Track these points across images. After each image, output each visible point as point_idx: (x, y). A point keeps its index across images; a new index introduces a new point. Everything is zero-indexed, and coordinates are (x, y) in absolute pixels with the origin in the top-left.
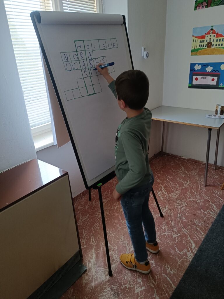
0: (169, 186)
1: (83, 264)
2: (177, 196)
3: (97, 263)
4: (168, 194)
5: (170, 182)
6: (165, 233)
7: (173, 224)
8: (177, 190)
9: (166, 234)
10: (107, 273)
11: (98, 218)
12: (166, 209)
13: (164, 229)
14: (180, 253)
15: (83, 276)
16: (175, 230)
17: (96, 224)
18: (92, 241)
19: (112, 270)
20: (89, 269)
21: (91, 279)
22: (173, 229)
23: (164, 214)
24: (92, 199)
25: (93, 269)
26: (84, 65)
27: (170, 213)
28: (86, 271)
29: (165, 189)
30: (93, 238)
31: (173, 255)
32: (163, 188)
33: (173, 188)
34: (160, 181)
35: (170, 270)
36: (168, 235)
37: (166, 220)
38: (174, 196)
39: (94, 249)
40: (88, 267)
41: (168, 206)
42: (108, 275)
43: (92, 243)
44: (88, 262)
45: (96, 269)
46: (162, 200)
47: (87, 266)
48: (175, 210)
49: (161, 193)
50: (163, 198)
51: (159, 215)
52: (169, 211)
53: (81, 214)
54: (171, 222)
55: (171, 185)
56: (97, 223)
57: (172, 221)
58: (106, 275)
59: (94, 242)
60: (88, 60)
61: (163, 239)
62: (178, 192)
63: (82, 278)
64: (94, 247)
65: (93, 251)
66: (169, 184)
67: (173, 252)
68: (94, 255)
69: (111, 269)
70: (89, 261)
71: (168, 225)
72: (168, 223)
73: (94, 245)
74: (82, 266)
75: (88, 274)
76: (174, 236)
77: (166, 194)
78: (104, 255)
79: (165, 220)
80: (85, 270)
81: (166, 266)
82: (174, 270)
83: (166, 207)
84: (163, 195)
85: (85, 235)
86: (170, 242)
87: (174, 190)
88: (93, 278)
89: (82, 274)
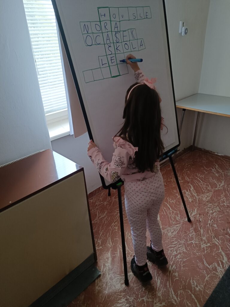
0: (199, 186)
1: (98, 267)
2: (208, 198)
3: (112, 269)
4: (198, 195)
5: (201, 182)
6: (192, 241)
7: (202, 230)
8: (209, 191)
9: (193, 243)
10: (123, 281)
11: (116, 217)
12: (195, 213)
13: (191, 236)
14: (209, 267)
15: (96, 281)
16: (204, 238)
17: (114, 223)
18: (109, 243)
19: (129, 279)
20: (104, 274)
21: (104, 285)
22: (202, 237)
23: (192, 219)
24: (111, 194)
25: (108, 275)
26: (108, 38)
27: (199, 219)
28: (100, 276)
29: (194, 189)
30: (110, 239)
31: (200, 269)
32: (192, 188)
33: (203, 189)
34: (189, 180)
35: (195, 285)
36: (196, 244)
37: (194, 226)
38: (205, 198)
39: (110, 251)
40: (103, 272)
41: (197, 209)
42: (124, 284)
43: (108, 245)
44: (102, 267)
45: (111, 275)
46: (191, 201)
47: (101, 270)
48: (205, 214)
49: (189, 193)
50: (191, 200)
51: (186, 220)
52: (198, 215)
53: (98, 210)
54: (199, 229)
55: (201, 185)
56: (116, 222)
57: (201, 228)
58: (122, 284)
59: (111, 243)
60: (114, 33)
61: (189, 249)
62: (210, 194)
63: (95, 283)
64: (111, 249)
65: (109, 254)
66: (200, 184)
67: (200, 265)
68: (110, 259)
69: (128, 277)
70: (104, 265)
71: (196, 232)
72: (196, 230)
73: (110, 247)
74: (96, 269)
75: (102, 279)
76: (202, 247)
77: (196, 195)
78: (120, 259)
79: (192, 225)
80: (98, 274)
81: (191, 280)
82: (201, 287)
83: (194, 210)
84: (192, 196)
85: (102, 235)
86: (198, 252)
87: (206, 191)
88: (106, 285)
89: (96, 279)
